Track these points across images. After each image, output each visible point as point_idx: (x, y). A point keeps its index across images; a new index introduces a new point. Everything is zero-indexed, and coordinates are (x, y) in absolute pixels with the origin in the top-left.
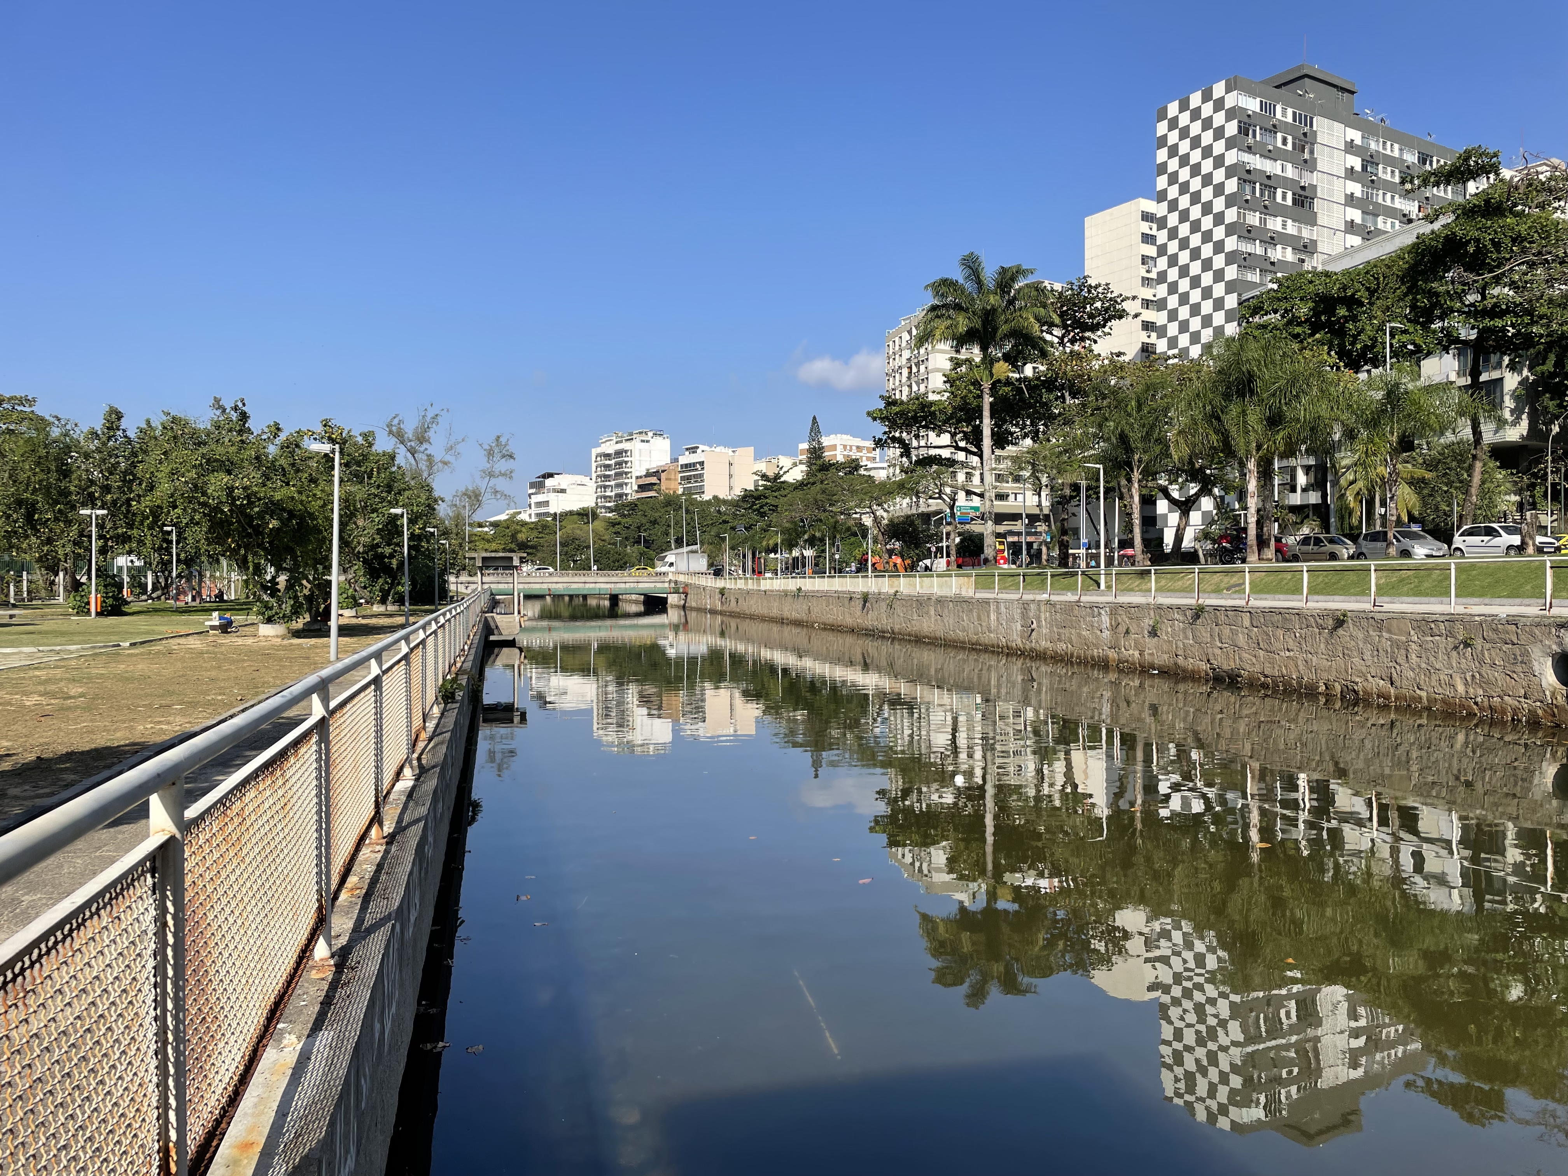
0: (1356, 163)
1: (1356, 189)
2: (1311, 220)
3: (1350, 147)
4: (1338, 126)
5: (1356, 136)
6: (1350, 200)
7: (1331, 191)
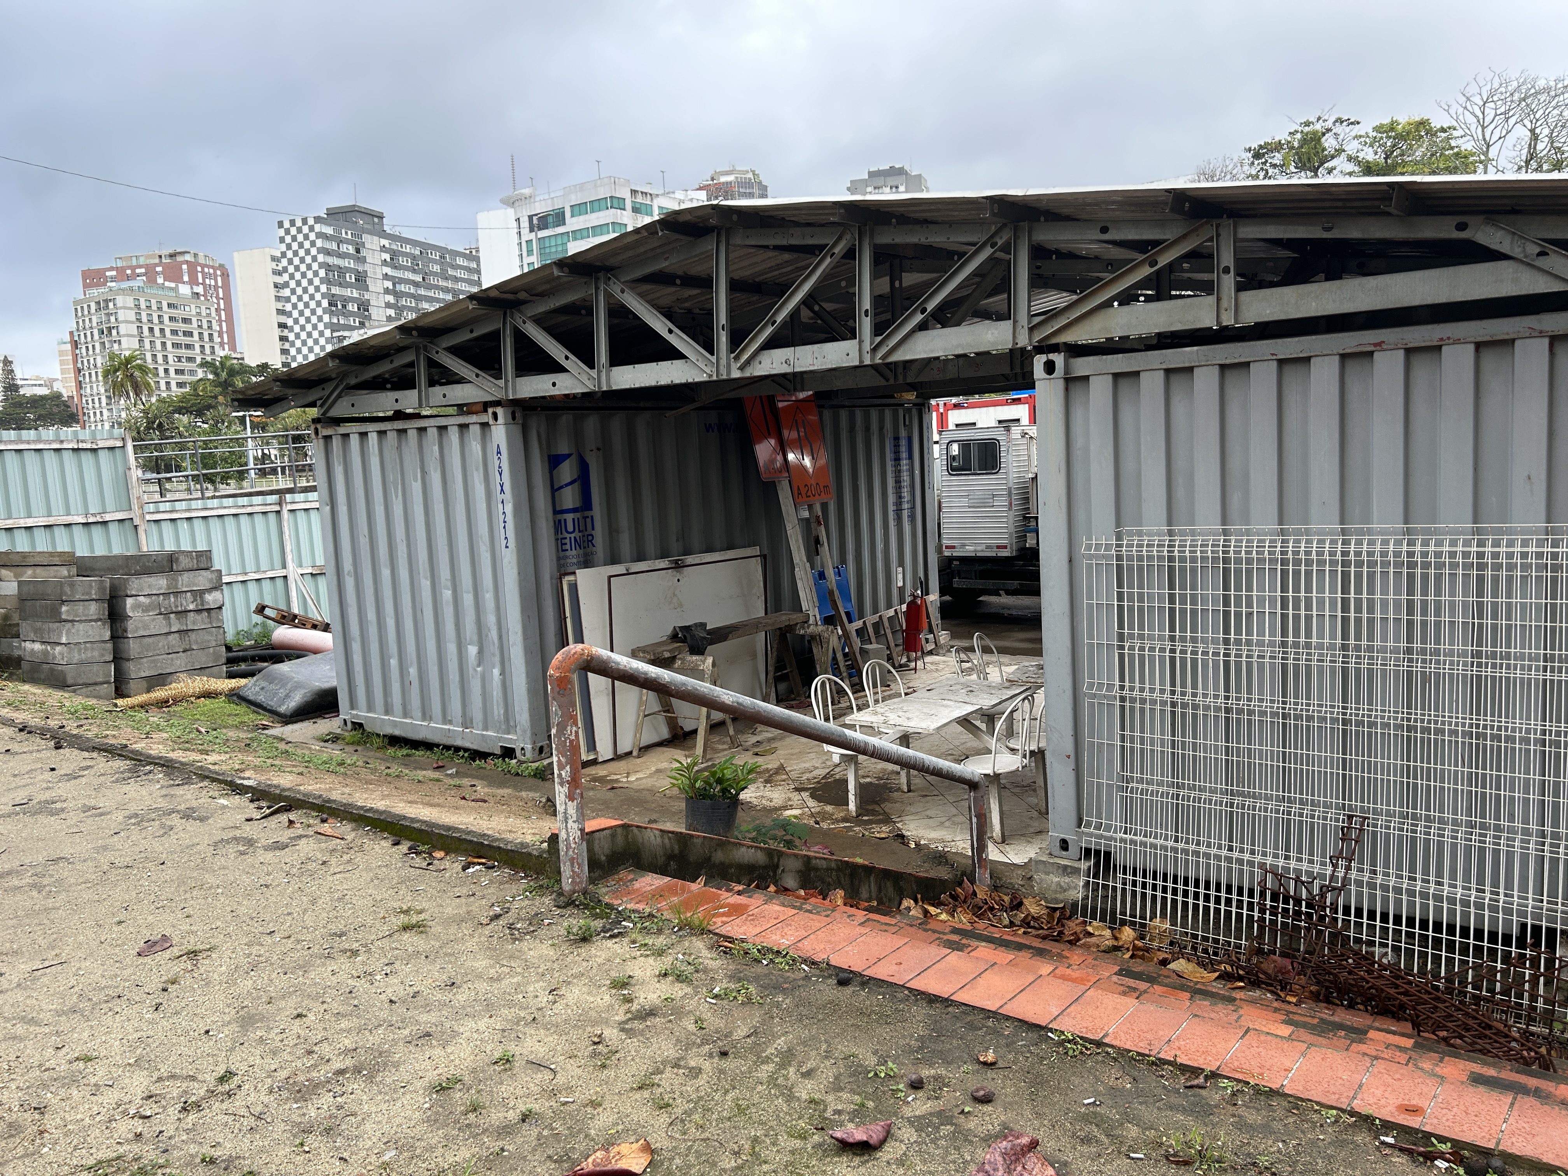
0: (387, 257)
1: (387, 270)
2: (367, 289)
3: (383, 249)
4: (376, 238)
5: (385, 242)
6: (386, 277)
7: (375, 273)
